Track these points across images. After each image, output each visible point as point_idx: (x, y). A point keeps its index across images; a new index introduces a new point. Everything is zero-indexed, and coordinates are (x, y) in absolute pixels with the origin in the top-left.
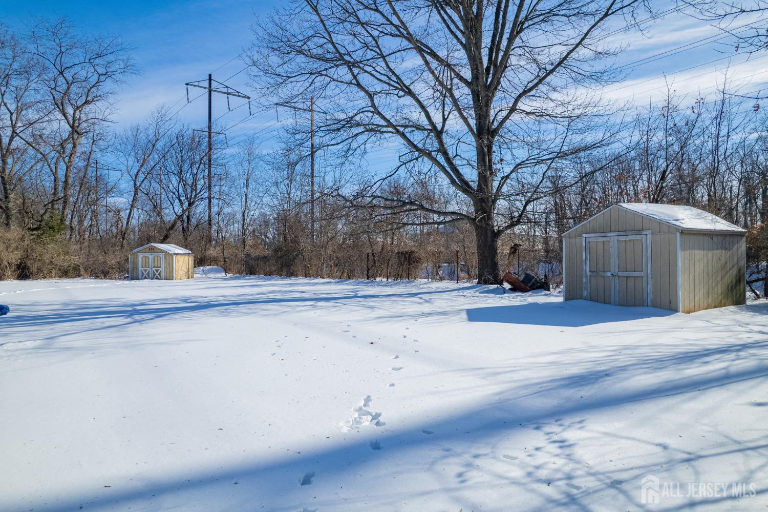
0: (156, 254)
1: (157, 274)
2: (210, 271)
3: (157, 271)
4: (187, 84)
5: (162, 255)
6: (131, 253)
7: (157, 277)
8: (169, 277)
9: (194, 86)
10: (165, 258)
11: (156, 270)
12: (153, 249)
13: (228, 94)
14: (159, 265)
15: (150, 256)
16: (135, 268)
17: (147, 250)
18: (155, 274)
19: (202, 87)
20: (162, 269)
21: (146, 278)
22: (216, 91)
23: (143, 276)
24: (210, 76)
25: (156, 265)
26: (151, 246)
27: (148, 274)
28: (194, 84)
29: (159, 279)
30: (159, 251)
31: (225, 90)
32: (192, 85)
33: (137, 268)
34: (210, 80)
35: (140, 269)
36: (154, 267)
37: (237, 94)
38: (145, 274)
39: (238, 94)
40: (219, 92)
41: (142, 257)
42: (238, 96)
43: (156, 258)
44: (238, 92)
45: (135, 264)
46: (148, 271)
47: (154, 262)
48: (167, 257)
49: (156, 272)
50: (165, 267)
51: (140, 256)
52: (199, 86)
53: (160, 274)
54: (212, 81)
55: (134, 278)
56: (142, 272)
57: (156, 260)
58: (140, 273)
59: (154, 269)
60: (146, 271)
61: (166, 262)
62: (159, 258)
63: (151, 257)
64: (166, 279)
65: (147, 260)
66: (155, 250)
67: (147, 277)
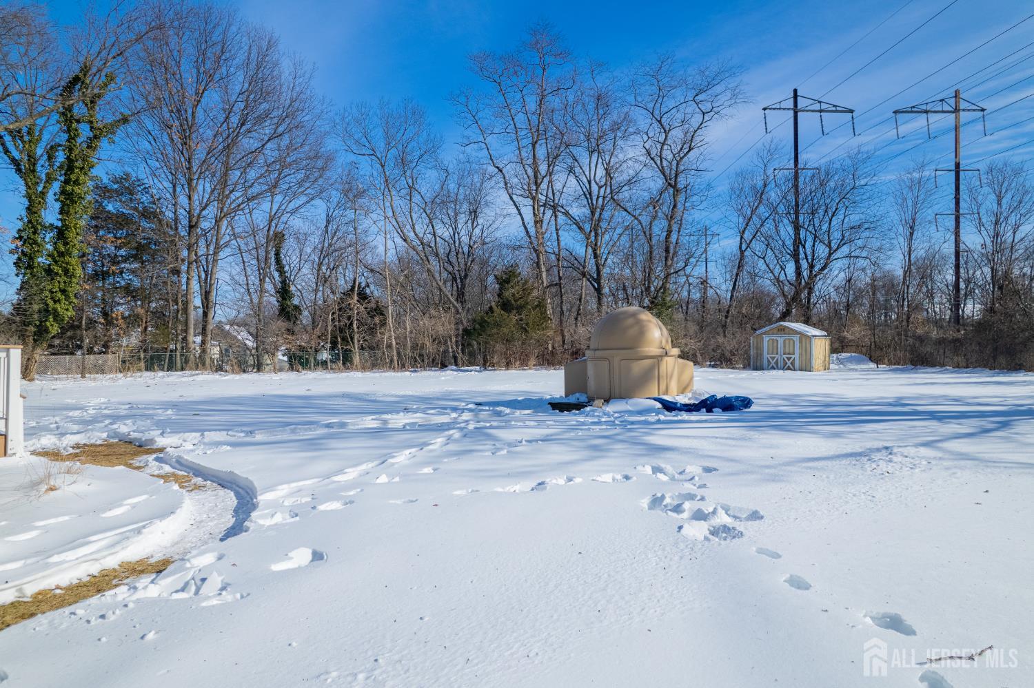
0: (787, 337)
1: (789, 363)
2: (850, 360)
3: (789, 359)
4: (765, 109)
5: (796, 338)
6: (755, 335)
7: (789, 366)
8: (807, 367)
9: (774, 109)
10: (801, 341)
11: (787, 358)
12: (783, 330)
13: (821, 111)
14: (791, 351)
15: (779, 339)
16: (759, 355)
17: (775, 331)
18: (787, 363)
19: (784, 109)
20: (796, 356)
21: (773, 368)
22: (803, 111)
23: (769, 365)
24: (795, 91)
25: (787, 351)
26: (782, 325)
27: (777, 363)
28: (773, 107)
29: (791, 370)
30: (791, 332)
31: (817, 107)
32: (770, 109)
33: (762, 354)
34: (795, 96)
35: (766, 355)
36: (784, 354)
37: (834, 109)
38: (773, 363)
39: (836, 110)
40: (807, 111)
41: (768, 341)
42: (837, 111)
43: (787, 342)
44: (835, 106)
45: (759, 349)
46: (776, 359)
47: (785, 347)
48: (804, 340)
49: (787, 361)
50: (801, 354)
51: (766, 339)
52: (780, 109)
53: (793, 364)
54: (799, 98)
55: (758, 368)
56: (768, 361)
57: (787, 346)
58: (765, 362)
59: (784, 356)
60: (773, 358)
61: (801, 347)
62: (792, 342)
63: (781, 340)
64: (801, 370)
65: (775, 344)
66: (787, 331)
67: (775, 366)
